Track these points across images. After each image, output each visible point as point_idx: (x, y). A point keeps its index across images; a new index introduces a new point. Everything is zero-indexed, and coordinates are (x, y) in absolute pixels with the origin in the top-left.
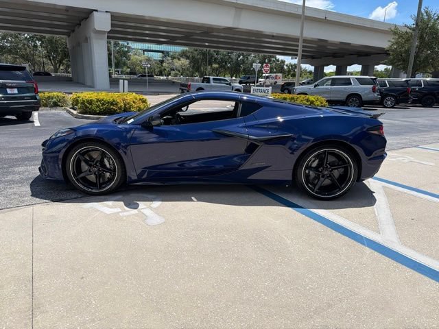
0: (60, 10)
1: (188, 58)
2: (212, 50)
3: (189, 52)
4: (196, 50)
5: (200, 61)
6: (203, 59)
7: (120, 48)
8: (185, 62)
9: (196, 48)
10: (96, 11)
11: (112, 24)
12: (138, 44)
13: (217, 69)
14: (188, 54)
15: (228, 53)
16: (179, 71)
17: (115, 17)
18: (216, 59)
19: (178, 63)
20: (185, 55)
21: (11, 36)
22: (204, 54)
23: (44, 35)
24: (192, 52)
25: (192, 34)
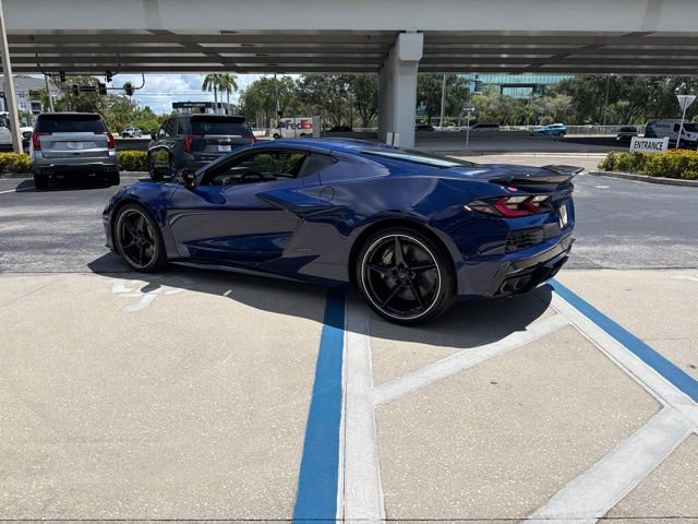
0: (359, 37)
1: (571, 93)
2: (619, 76)
3: (574, 82)
4: (589, 79)
5: (594, 96)
6: (600, 93)
7: (458, 84)
8: (564, 100)
9: (588, 75)
10: (404, 32)
11: (424, 49)
12: (489, 76)
13: (627, 109)
14: (572, 87)
15: (654, 79)
16: (552, 115)
17: (431, 39)
18: (625, 92)
19: (551, 103)
20: (568, 89)
21: (316, 78)
22: (602, 85)
23: (355, 74)
24: (579, 83)
25: (569, 52)
